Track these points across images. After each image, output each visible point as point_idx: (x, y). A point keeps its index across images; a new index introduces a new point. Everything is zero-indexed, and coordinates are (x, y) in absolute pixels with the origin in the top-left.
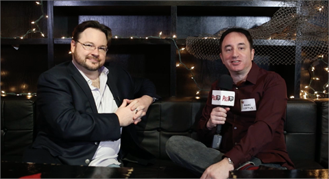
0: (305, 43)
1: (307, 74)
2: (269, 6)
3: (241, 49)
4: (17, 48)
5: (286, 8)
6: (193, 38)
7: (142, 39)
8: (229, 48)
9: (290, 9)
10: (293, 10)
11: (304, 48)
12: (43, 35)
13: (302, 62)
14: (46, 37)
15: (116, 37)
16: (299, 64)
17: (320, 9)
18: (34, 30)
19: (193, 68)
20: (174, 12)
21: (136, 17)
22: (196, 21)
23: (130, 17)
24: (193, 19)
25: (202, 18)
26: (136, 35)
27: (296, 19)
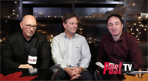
0: (128, 19)
1: (129, 32)
2: (113, 3)
3: (117, 24)
4: (6, 22)
5: (119, 4)
6: (81, 17)
7: (60, 17)
8: (111, 24)
9: (121, 5)
10: (123, 5)
11: (127, 21)
12: (18, 16)
13: (127, 26)
14: (19, 17)
15: (49, 17)
16: (125, 27)
17: (134, 5)
18: (14, 14)
19: (81, 29)
20: (73, 6)
21: (57, 8)
22: (83, 9)
23: (55, 8)
24: (81, 9)
25: (85, 8)
26: (57, 16)
27: (124, 9)
